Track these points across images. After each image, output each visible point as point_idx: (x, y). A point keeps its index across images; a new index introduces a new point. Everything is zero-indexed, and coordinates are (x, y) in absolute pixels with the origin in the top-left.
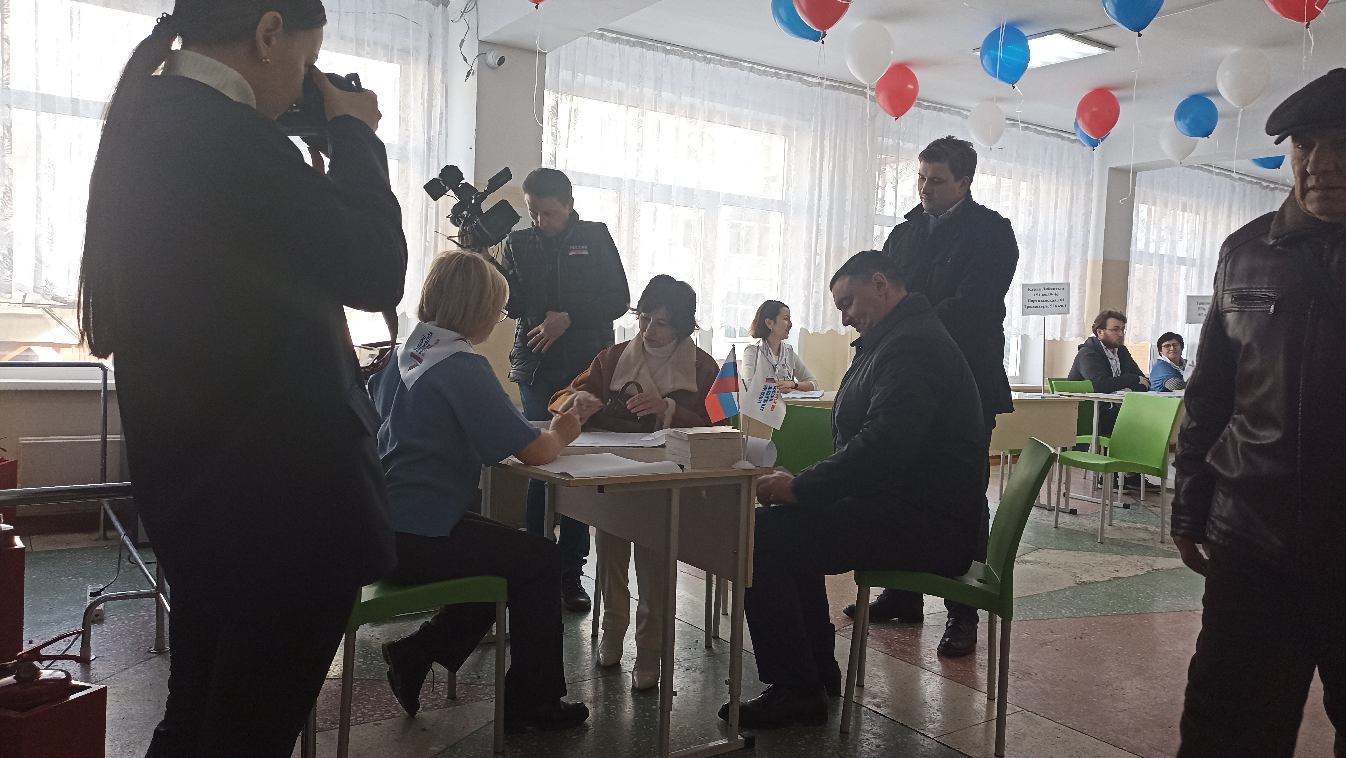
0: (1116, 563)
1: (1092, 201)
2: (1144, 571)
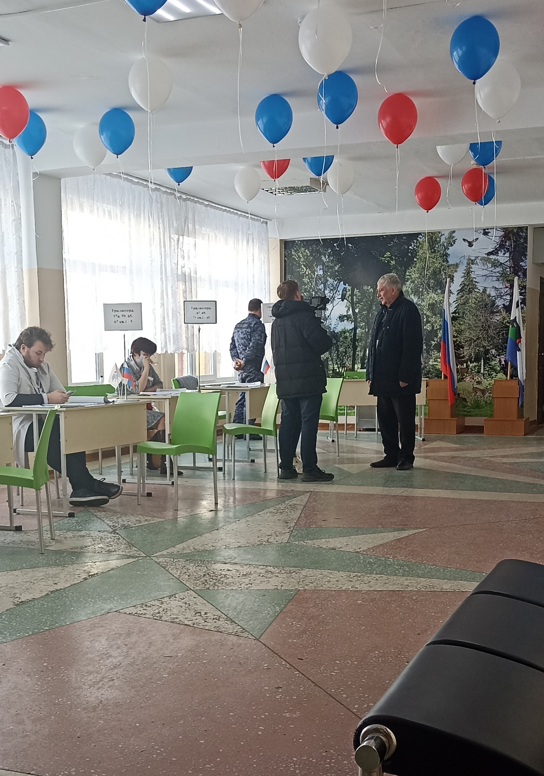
0: (55, 576)
1: (20, 207)
2: (80, 579)
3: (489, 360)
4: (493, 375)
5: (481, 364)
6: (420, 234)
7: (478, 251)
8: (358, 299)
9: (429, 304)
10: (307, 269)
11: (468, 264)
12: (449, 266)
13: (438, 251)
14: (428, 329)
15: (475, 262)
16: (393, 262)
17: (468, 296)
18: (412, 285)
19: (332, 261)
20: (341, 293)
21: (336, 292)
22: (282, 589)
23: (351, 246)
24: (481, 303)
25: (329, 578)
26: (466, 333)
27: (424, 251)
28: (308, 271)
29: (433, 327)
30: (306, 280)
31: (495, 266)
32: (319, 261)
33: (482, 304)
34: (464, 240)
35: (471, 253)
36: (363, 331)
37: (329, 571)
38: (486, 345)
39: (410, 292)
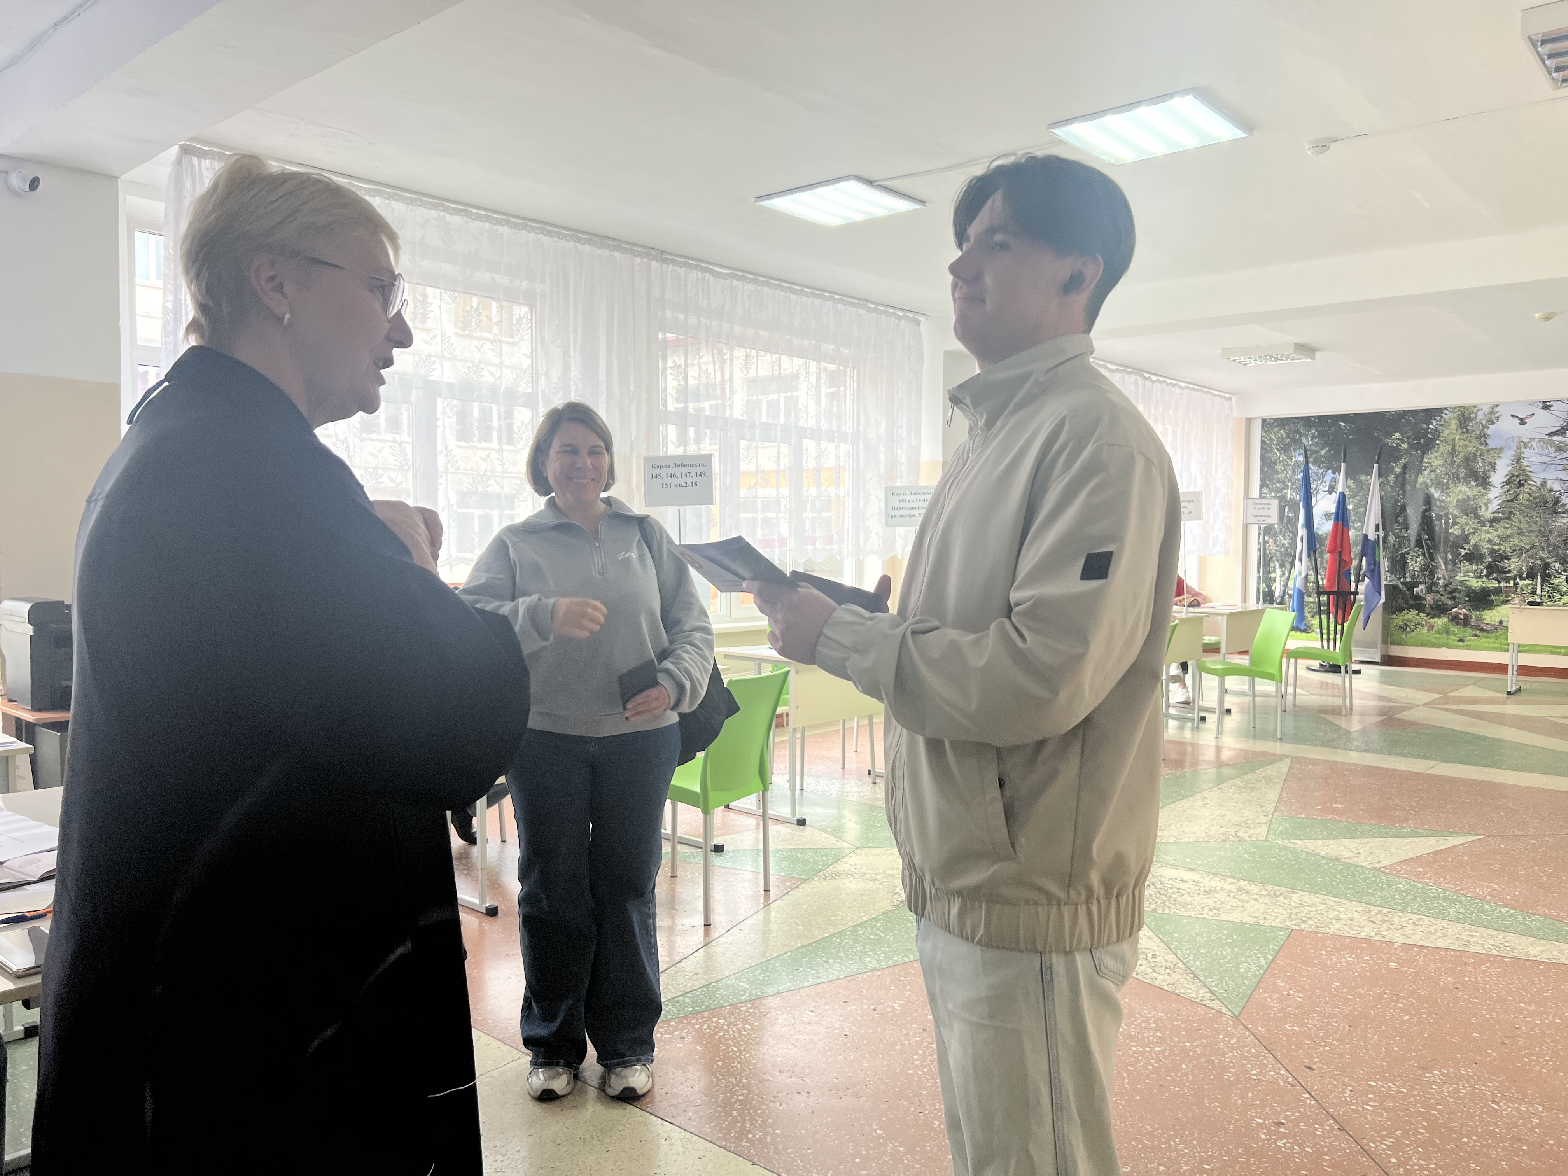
3: (1550, 577)
4: (1556, 598)
5: (1537, 582)
6: (1446, 409)
7: (1535, 430)
8: (1352, 492)
9: (1458, 501)
10: (1281, 453)
11: (1519, 448)
12: (1489, 451)
13: (1473, 431)
14: (1456, 533)
15: (1530, 445)
16: (1405, 446)
17: (1518, 491)
18: (1433, 475)
19: (1317, 444)
20: (1328, 484)
21: (1321, 484)
22: (1266, 924)
23: (1343, 424)
24: (1538, 500)
25: (1336, 913)
26: (1515, 539)
27: (1451, 430)
28: (1283, 457)
29: (1463, 530)
30: (1279, 467)
31: (1561, 450)
32: (1298, 443)
33: (1540, 502)
34: (1513, 416)
35: (1524, 431)
36: (1359, 533)
37: (1335, 899)
38: (1545, 556)
39: (1430, 484)
